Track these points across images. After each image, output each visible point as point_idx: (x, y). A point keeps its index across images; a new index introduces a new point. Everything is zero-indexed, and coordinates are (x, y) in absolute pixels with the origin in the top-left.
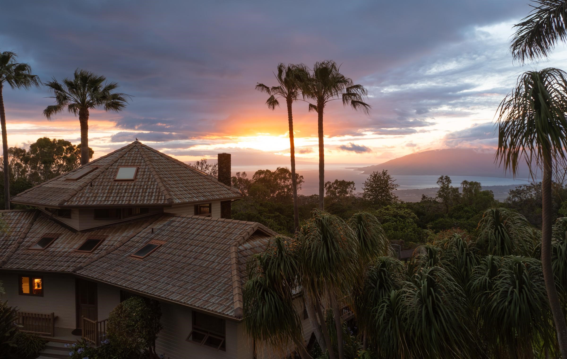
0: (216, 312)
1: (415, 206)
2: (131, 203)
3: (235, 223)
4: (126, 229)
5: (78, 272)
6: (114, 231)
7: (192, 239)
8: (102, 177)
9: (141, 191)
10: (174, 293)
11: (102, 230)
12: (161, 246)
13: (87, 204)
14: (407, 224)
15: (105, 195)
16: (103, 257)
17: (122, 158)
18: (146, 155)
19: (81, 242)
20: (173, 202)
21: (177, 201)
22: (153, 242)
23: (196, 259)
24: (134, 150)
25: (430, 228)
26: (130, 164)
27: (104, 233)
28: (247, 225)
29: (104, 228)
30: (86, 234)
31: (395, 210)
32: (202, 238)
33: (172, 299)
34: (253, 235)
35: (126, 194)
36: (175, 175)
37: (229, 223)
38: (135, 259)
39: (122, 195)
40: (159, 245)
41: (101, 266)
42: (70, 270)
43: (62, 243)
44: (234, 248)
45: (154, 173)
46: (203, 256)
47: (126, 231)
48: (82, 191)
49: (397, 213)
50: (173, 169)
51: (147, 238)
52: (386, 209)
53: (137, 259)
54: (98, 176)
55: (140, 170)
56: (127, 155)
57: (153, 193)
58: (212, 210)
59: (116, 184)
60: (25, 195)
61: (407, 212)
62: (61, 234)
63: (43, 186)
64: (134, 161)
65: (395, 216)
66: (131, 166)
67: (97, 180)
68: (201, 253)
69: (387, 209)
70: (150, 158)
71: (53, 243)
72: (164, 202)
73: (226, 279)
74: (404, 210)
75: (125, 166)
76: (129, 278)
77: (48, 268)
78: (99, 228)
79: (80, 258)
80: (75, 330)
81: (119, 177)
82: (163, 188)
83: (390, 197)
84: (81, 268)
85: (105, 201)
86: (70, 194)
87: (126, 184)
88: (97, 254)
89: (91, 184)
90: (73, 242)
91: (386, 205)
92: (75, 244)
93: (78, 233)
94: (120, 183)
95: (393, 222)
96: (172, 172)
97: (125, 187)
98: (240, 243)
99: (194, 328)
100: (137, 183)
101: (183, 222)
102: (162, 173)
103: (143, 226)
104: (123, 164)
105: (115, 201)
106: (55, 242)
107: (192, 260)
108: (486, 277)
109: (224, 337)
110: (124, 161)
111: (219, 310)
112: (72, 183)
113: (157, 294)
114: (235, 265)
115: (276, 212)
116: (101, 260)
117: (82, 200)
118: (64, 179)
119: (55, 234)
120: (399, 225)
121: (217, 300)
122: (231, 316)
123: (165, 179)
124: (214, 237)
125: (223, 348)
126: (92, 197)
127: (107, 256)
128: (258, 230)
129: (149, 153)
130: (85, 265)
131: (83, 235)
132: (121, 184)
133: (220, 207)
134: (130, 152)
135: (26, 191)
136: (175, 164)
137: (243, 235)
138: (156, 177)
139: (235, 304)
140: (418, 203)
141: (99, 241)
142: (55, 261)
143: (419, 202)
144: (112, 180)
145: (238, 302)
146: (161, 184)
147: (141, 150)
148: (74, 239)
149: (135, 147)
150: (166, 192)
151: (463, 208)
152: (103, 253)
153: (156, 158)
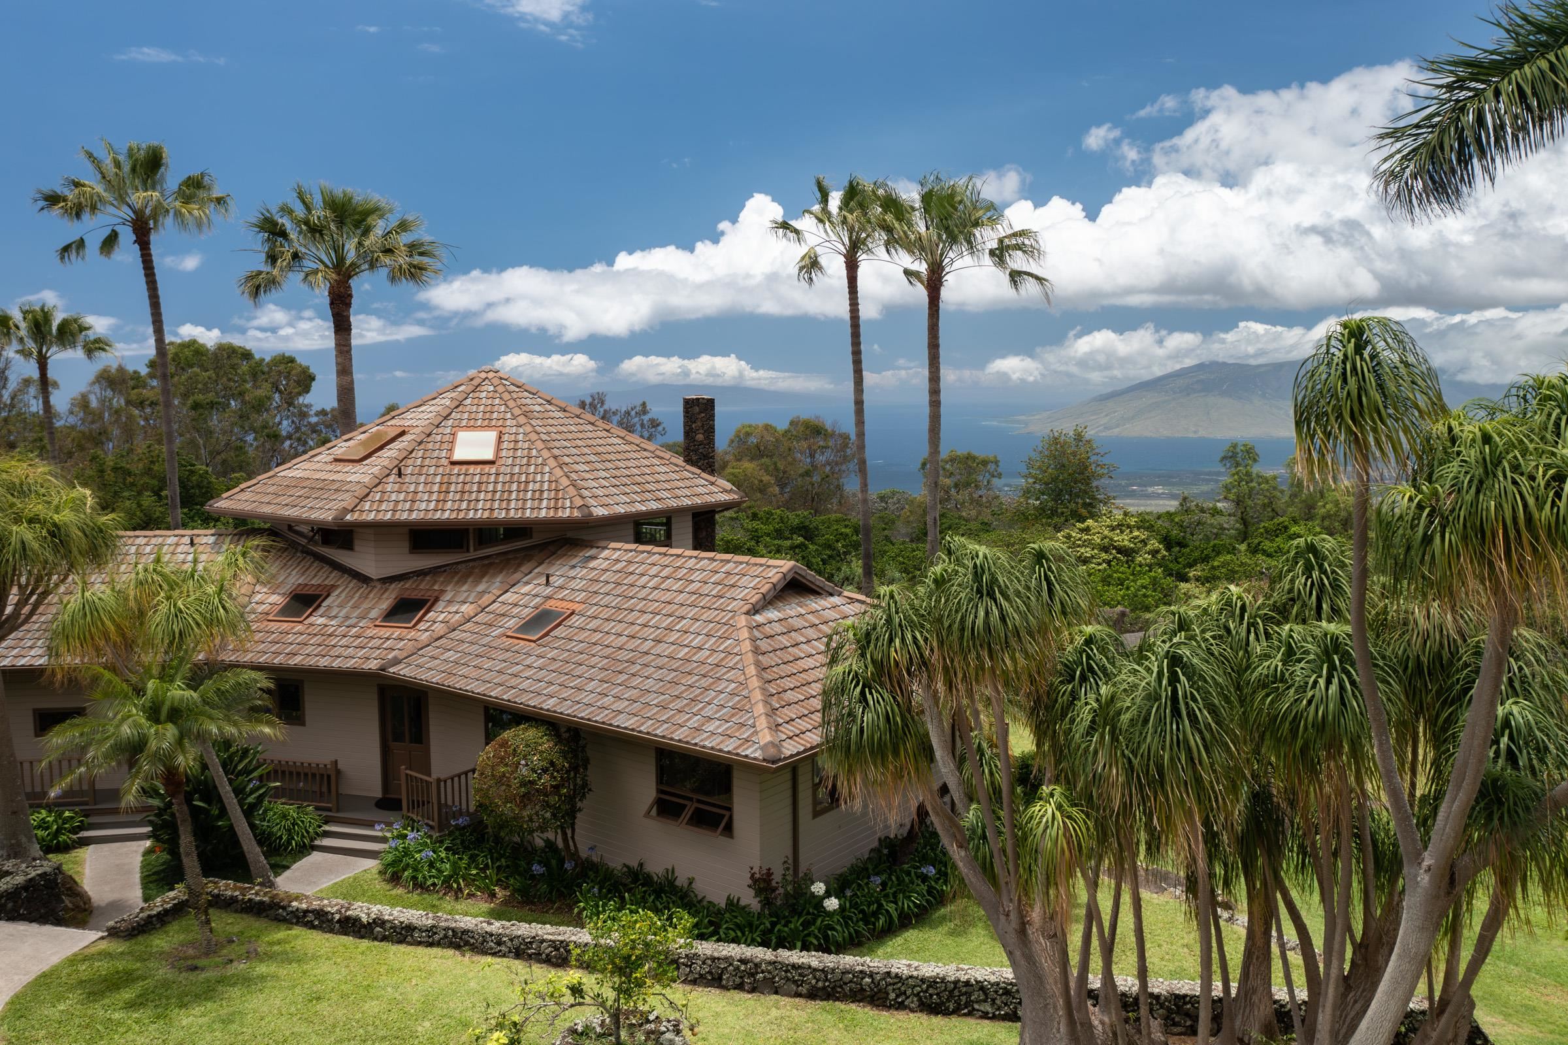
0: (721, 750)
1: (1160, 522)
2: (496, 514)
3: (741, 563)
4: (482, 577)
5: (391, 670)
6: (456, 579)
7: (644, 599)
8: (420, 453)
9: (514, 487)
10: (620, 712)
11: (428, 578)
12: (572, 613)
13: (397, 517)
14: (1138, 569)
15: (435, 497)
16: (441, 637)
17: (460, 409)
18: (515, 400)
19: (385, 604)
20: (591, 514)
21: (599, 512)
22: (551, 605)
23: (660, 642)
24: (485, 388)
25: (1197, 580)
26: (479, 423)
27: (433, 585)
28: (769, 566)
29: (434, 571)
30: (393, 586)
31: (1106, 532)
32: (668, 596)
33: (618, 726)
34: (782, 590)
35: (482, 496)
36: (586, 450)
37: (728, 561)
38: (517, 641)
39: (474, 496)
40: (569, 612)
41: (442, 658)
42: (373, 665)
43: (341, 606)
44: (743, 617)
45: (539, 445)
46: (674, 637)
47: (485, 579)
48: (380, 488)
49: (1111, 539)
50: (580, 436)
51: (536, 596)
52: (1082, 530)
53: (522, 643)
54: (411, 452)
55: (506, 437)
56: (469, 401)
57: (542, 491)
58: (673, 532)
59: (456, 471)
60: (242, 496)
61: (1136, 538)
62: (333, 586)
63: (282, 474)
64: (487, 416)
65: (1105, 549)
66: (482, 428)
67: (410, 462)
68: (669, 629)
69: (1087, 530)
70: (524, 408)
71: (319, 606)
72: (571, 513)
73: (733, 685)
74: (1131, 532)
75: (468, 428)
76: (514, 682)
77: (323, 663)
78: (421, 573)
79: (388, 639)
80: (381, 800)
81: (458, 455)
82: (565, 482)
83: (1093, 498)
84: (396, 662)
85: (436, 510)
86: (356, 494)
87: (478, 471)
88: (426, 630)
89: (400, 470)
90: (365, 606)
91: (1082, 519)
92: (372, 608)
93: (373, 584)
94: (464, 467)
95: (1099, 564)
96: (579, 443)
97: (477, 479)
98: (757, 607)
99: (659, 791)
100: (502, 469)
101: (617, 561)
102: (557, 444)
103: (523, 569)
104: (464, 423)
105: (459, 510)
106: (324, 604)
107: (649, 644)
108: (1277, 661)
109: (730, 809)
110: (466, 416)
111: (729, 746)
112: (349, 467)
113: (583, 715)
114: (750, 654)
115: (795, 536)
116: (437, 644)
117: (383, 507)
118: (330, 458)
119: (319, 585)
120: (1117, 571)
121: (718, 727)
122: (755, 759)
123: (566, 459)
124: (694, 593)
125: (729, 830)
126: (405, 501)
127: (452, 635)
128: (793, 579)
129: (520, 395)
130: (406, 655)
131: (386, 590)
132: (467, 470)
133: (690, 524)
134: (477, 395)
135: (242, 486)
136: (581, 421)
137: (762, 590)
138: (545, 454)
139: (760, 734)
140: (1168, 512)
141: (427, 601)
142: (334, 646)
143: (1172, 510)
144: (444, 462)
145: (766, 731)
146: (558, 472)
147: (500, 389)
148: (366, 598)
149: (487, 382)
150: (572, 491)
151: (1286, 528)
152: (439, 628)
153: (537, 408)
